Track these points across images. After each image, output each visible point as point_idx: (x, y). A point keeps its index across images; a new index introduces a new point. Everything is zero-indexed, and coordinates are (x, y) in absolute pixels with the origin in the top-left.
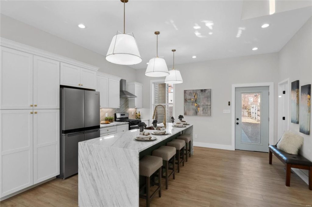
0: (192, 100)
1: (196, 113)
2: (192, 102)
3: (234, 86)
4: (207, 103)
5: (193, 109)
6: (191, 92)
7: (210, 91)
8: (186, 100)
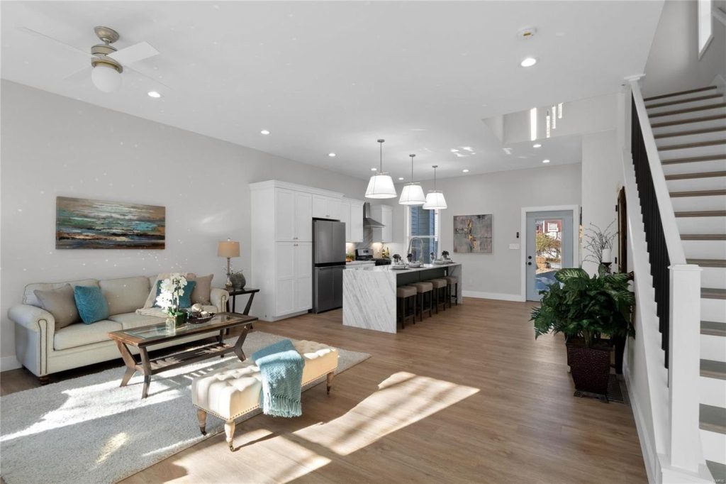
0: (466, 230)
1: (471, 249)
2: (465, 234)
3: (524, 210)
4: (486, 235)
5: (467, 243)
6: (464, 218)
7: (490, 218)
8: (456, 231)
